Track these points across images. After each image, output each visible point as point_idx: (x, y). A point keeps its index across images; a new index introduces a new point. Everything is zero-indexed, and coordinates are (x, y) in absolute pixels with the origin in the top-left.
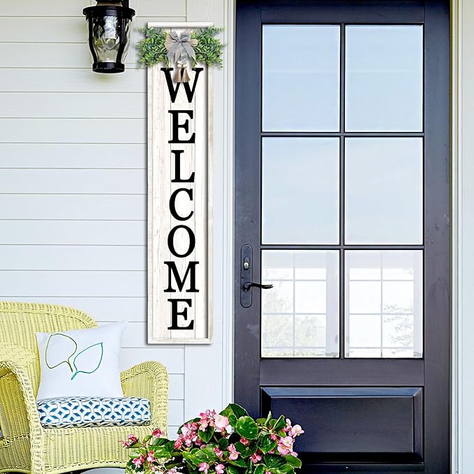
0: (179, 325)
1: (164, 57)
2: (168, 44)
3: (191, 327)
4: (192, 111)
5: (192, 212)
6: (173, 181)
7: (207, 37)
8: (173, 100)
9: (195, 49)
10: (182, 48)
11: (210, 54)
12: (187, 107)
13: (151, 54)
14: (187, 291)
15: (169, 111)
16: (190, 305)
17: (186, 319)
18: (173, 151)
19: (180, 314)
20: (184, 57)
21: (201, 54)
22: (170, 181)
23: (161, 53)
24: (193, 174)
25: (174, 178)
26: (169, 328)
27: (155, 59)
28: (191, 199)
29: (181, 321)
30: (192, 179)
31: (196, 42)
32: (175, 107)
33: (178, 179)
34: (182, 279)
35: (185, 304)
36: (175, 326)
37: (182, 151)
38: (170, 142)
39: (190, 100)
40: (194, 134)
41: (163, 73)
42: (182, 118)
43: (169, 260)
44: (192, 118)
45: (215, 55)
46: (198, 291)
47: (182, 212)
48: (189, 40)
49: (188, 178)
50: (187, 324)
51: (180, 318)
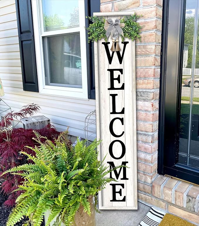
0: (117, 199)
1: (104, 35)
2: (106, 27)
3: (124, 200)
4: (122, 69)
5: (123, 132)
6: (111, 113)
7: (131, 21)
8: (110, 62)
9: (123, 30)
10: (115, 29)
11: (133, 33)
12: (119, 66)
13: (96, 34)
14: (121, 179)
15: (108, 70)
16: (123, 188)
17: (121, 195)
18: (111, 95)
19: (117, 192)
20: (116, 35)
21: (127, 32)
22: (109, 113)
23: (102, 33)
24: (124, 109)
25: (112, 111)
26: (111, 201)
28: (123, 124)
29: (118, 196)
30: (123, 112)
31: (124, 25)
32: (111, 67)
33: (114, 112)
34: (118, 173)
35: (121, 187)
36: (114, 200)
37: (117, 95)
38: (109, 89)
39: (121, 63)
40: (124, 84)
41: (103, 45)
42: (116, 74)
43: (110, 161)
44: (122, 73)
45: (136, 33)
46: (128, 179)
47: (117, 132)
48: (119, 24)
49: (120, 111)
50: (121, 198)
51: (118, 195)
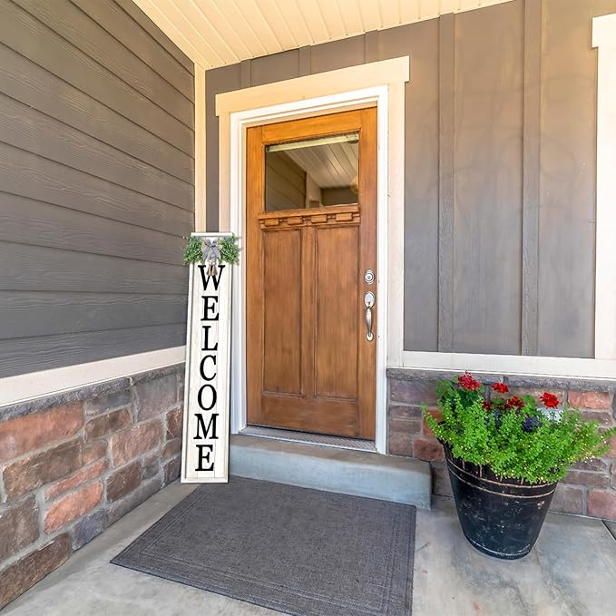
27: (194, 259)
